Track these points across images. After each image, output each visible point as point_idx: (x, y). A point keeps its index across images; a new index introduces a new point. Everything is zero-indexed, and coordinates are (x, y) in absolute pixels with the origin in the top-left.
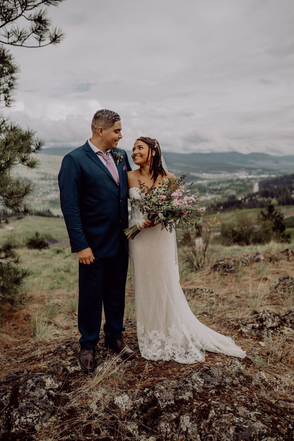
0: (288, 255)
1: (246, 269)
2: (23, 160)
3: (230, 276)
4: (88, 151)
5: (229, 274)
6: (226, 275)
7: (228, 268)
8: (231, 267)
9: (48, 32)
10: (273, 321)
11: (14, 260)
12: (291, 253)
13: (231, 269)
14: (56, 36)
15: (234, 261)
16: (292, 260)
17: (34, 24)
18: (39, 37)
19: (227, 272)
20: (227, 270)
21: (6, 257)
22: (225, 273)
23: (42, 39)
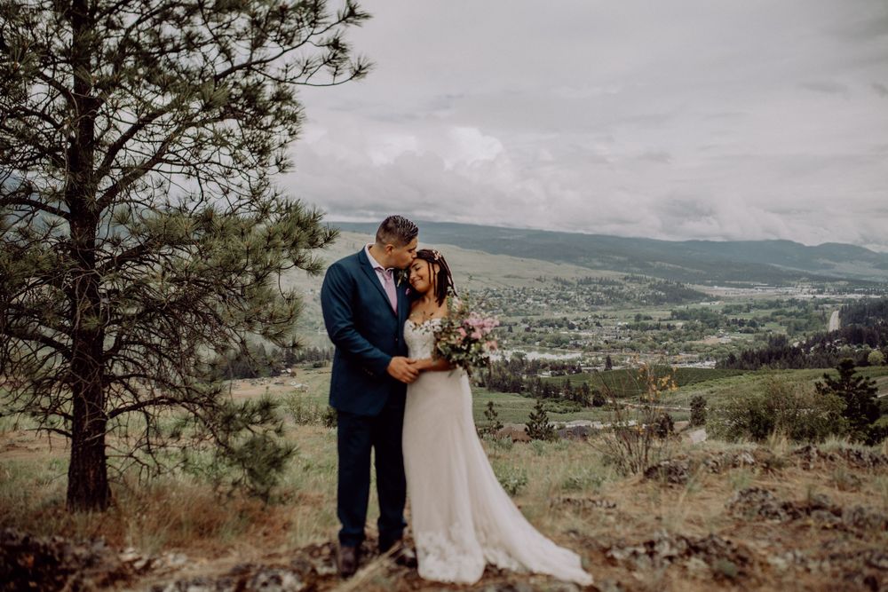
0: (809, 458)
1: (712, 478)
2: (297, 263)
3: (678, 489)
4: (363, 264)
5: (675, 485)
6: (671, 487)
7: (676, 474)
8: (682, 474)
9: (348, 61)
10: (672, 545)
11: (274, 427)
12: (816, 455)
13: (682, 477)
14: (360, 67)
15: (691, 462)
16: (814, 468)
17: (327, 52)
18: (334, 69)
19: (674, 482)
20: (674, 478)
21: (263, 422)
22: (670, 484)
23: (338, 72)
